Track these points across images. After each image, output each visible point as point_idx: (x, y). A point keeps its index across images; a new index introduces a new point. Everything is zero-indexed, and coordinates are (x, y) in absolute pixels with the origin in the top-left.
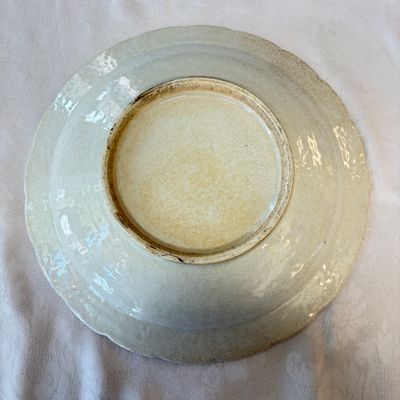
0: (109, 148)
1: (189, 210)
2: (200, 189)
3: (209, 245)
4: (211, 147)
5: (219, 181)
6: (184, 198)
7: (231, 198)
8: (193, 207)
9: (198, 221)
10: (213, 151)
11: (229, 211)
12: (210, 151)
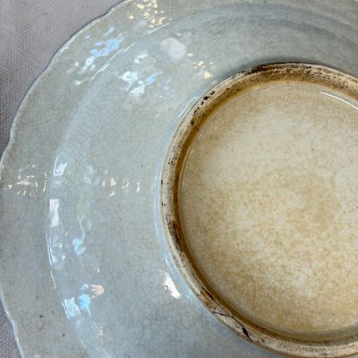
0: (192, 123)
1: (272, 260)
2: (298, 236)
3: (287, 325)
4: (332, 180)
5: (328, 236)
6: (271, 239)
7: (339, 267)
8: (281, 257)
9: (281, 281)
10: (334, 187)
11: (330, 285)
12: (329, 186)
